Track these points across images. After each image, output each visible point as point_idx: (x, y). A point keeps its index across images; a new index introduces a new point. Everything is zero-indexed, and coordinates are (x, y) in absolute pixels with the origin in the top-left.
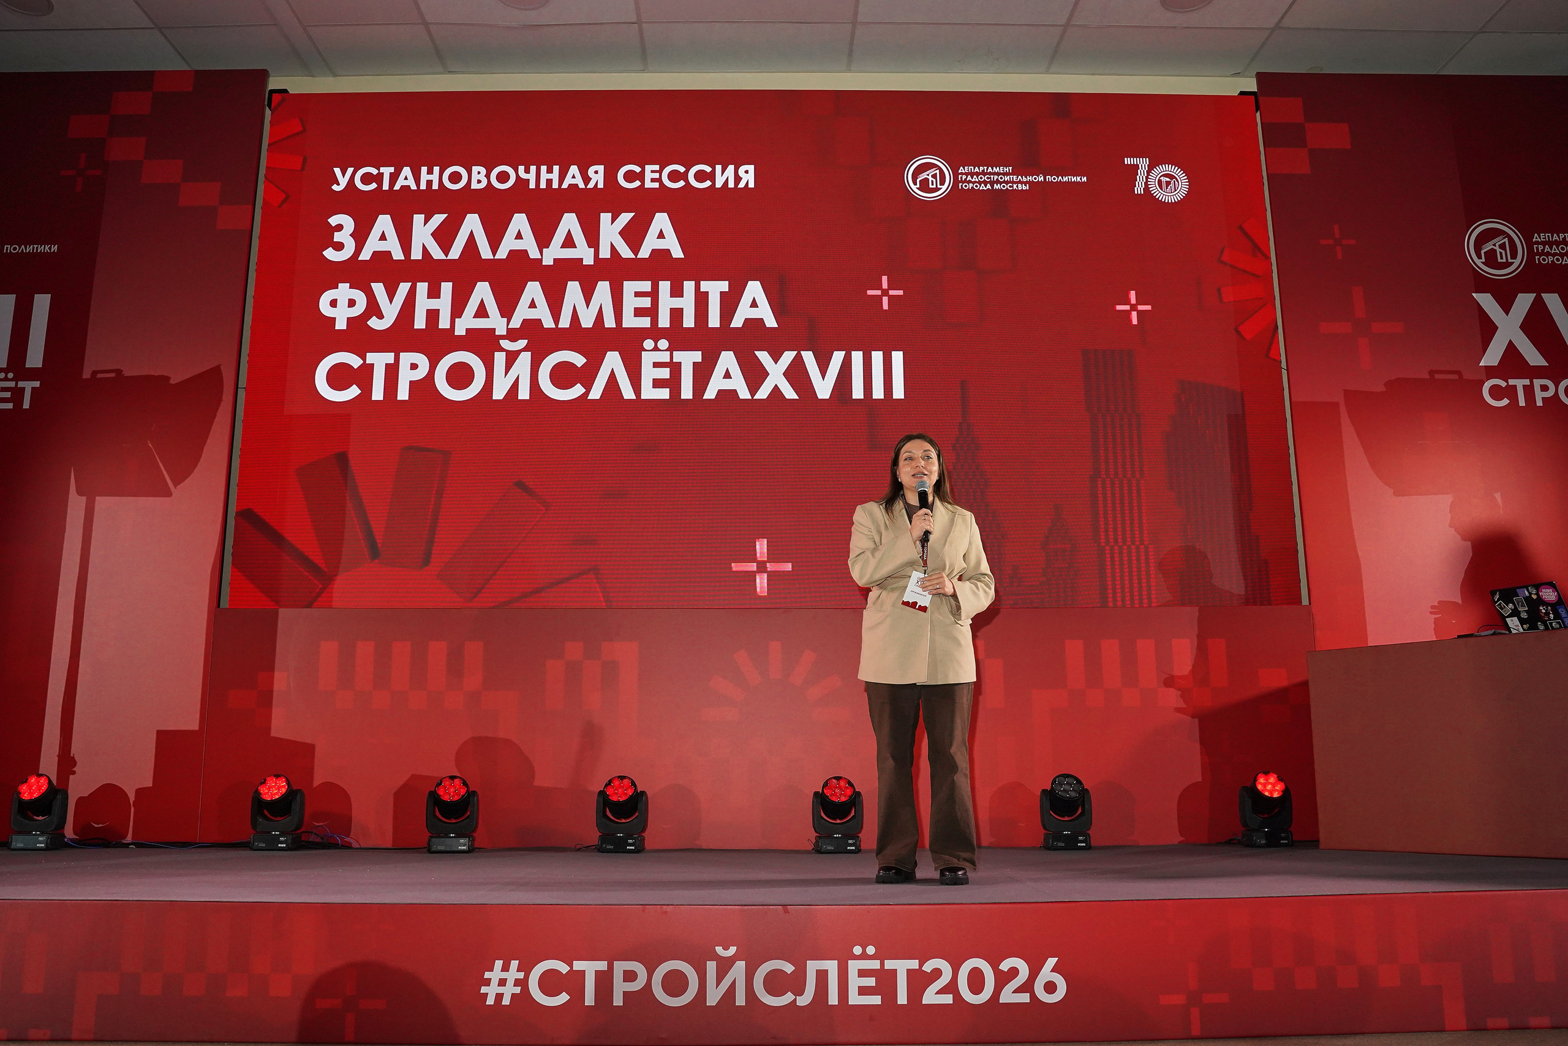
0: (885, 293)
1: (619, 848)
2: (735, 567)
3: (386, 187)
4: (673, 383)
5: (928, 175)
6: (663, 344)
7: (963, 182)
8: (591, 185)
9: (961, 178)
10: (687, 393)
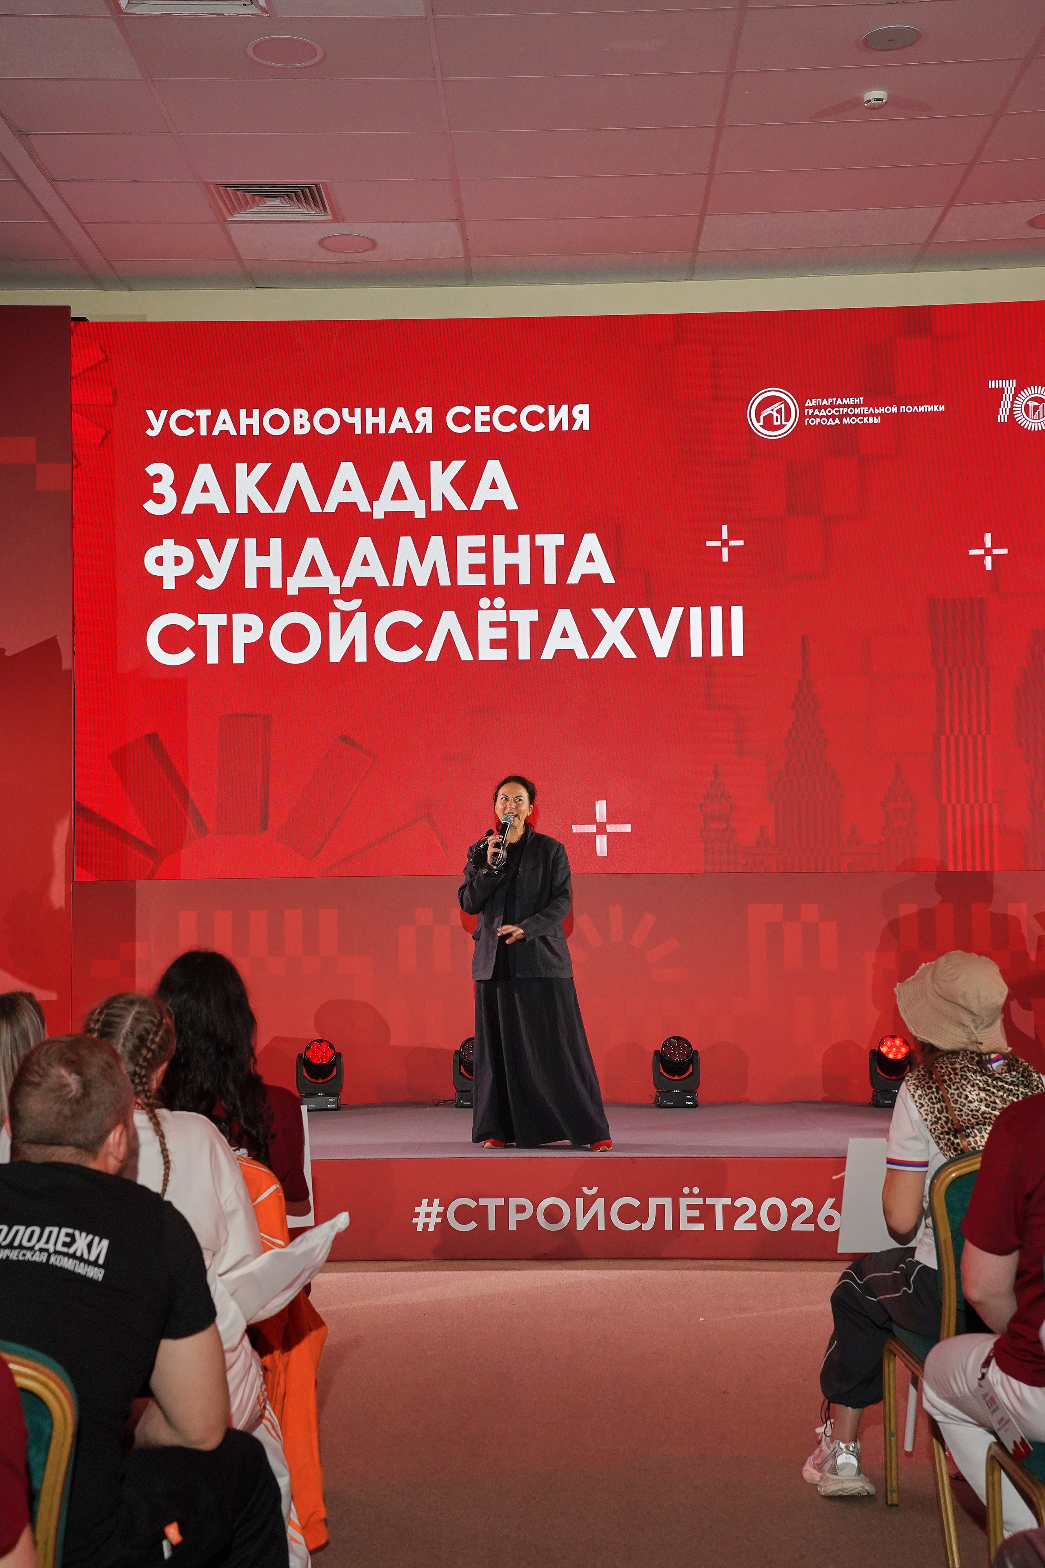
0: (725, 543)
2: (576, 829)
3: (203, 432)
4: (510, 643)
5: (772, 410)
6: (499, 602)
7: (810, 417)
8: (419, 430)
9: (808, 412)
10: (524, 653)
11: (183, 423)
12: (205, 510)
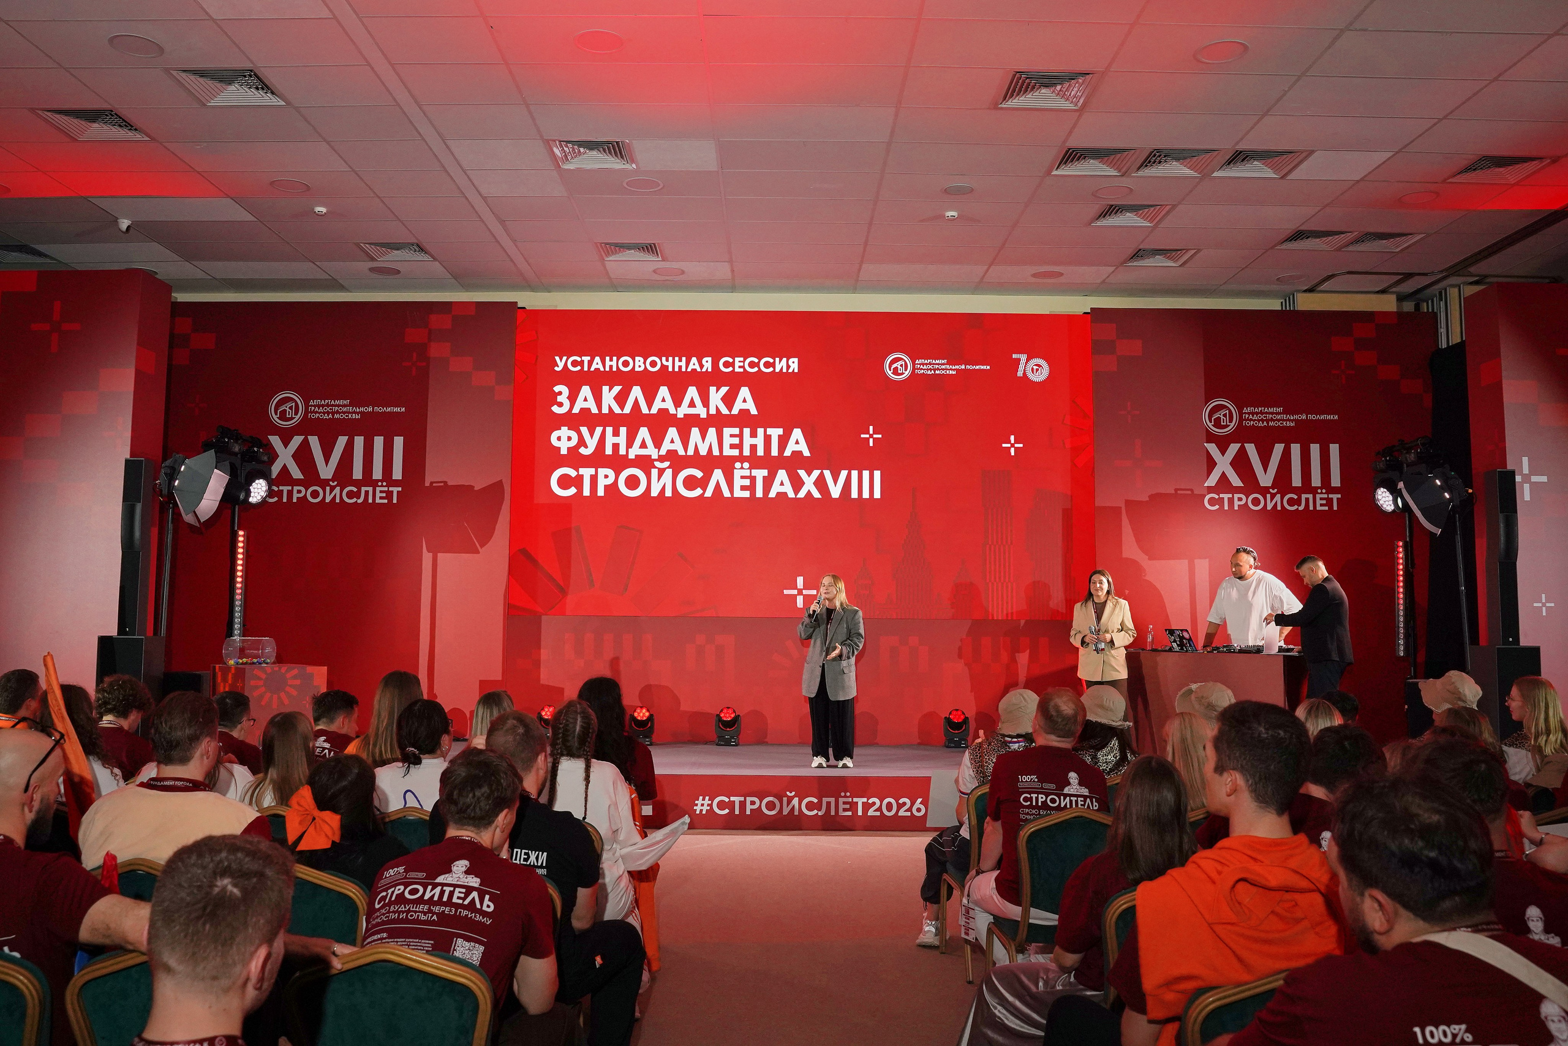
0: (871, 436)
1: (728, 743)
2: (786, 592)
3: (586, 369)
4: (752, 488)
5: (898, 365)
6: (746, 465)
7: (918, 369)
8: (704, 370)
9: (917, 366)
10: (759, 494)
11: (574, 363)
12: (585, 411)
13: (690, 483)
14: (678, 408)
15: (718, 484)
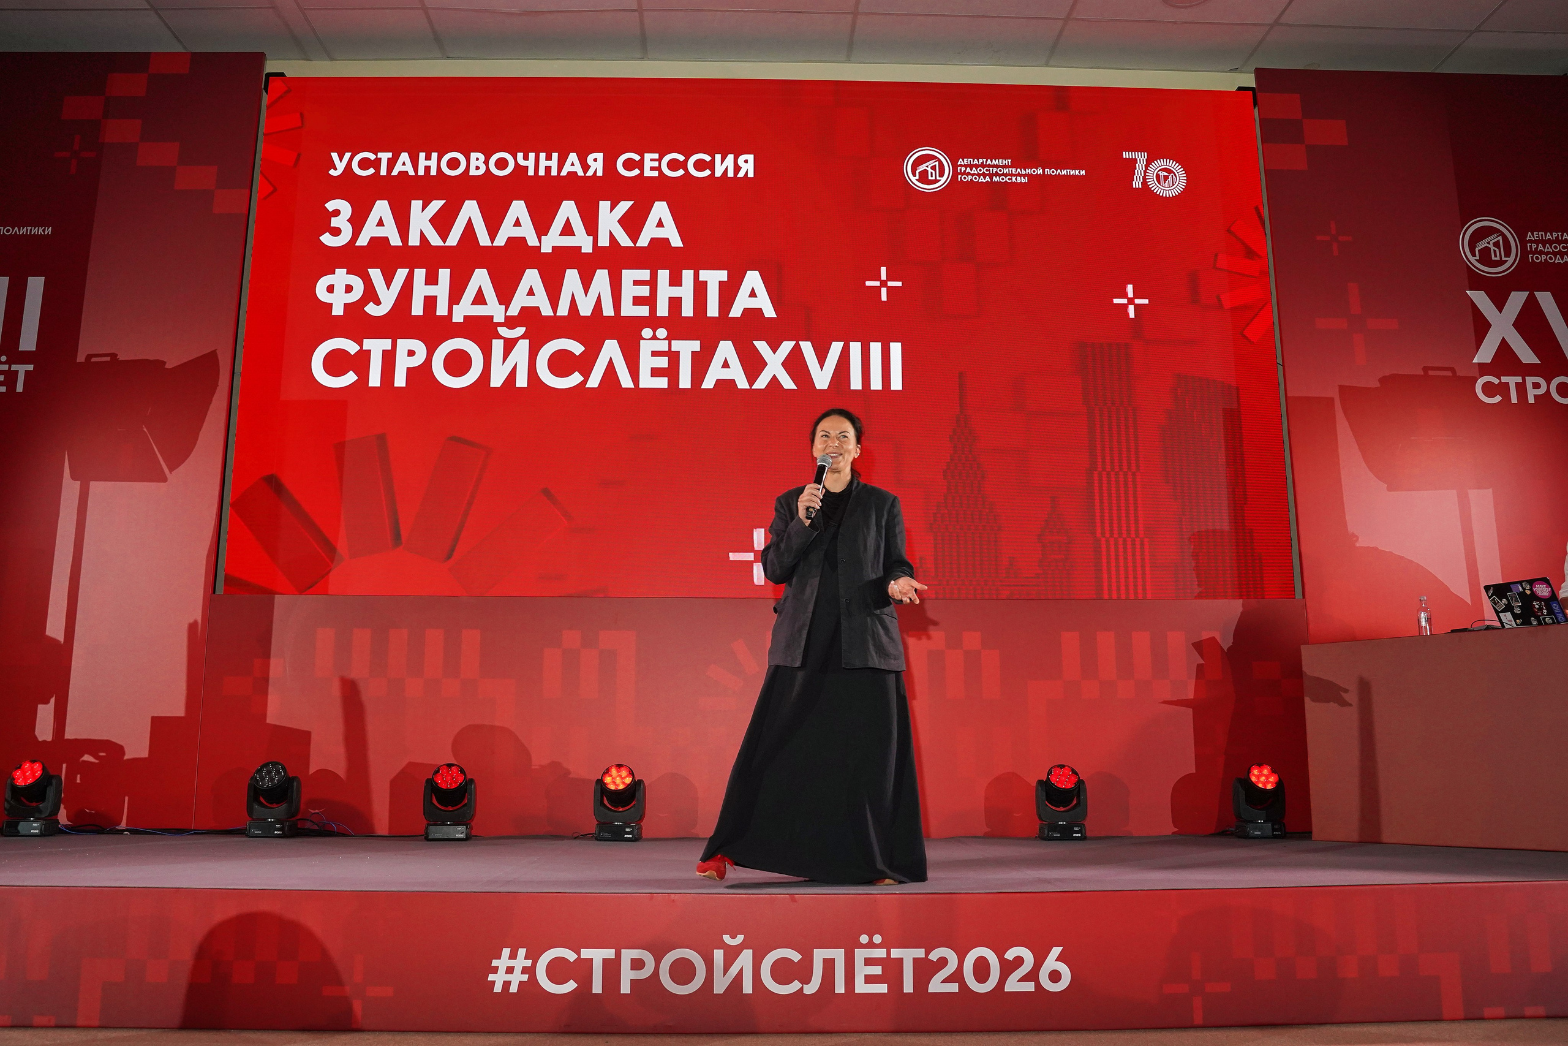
0: (884, 284)
1: (617, 836)
2: (733, 556)
3: (383, 172)
4: (672, 372)
5: (927, 167)
6: (662, 333)
7: (962, 174)
8: (590, 173)
9: (961, 170)
10: (685, 382)
11: (364, 164)
12: (378, 243)
13: (561, 364)
14: (543, 237)
15: (611, 366)
